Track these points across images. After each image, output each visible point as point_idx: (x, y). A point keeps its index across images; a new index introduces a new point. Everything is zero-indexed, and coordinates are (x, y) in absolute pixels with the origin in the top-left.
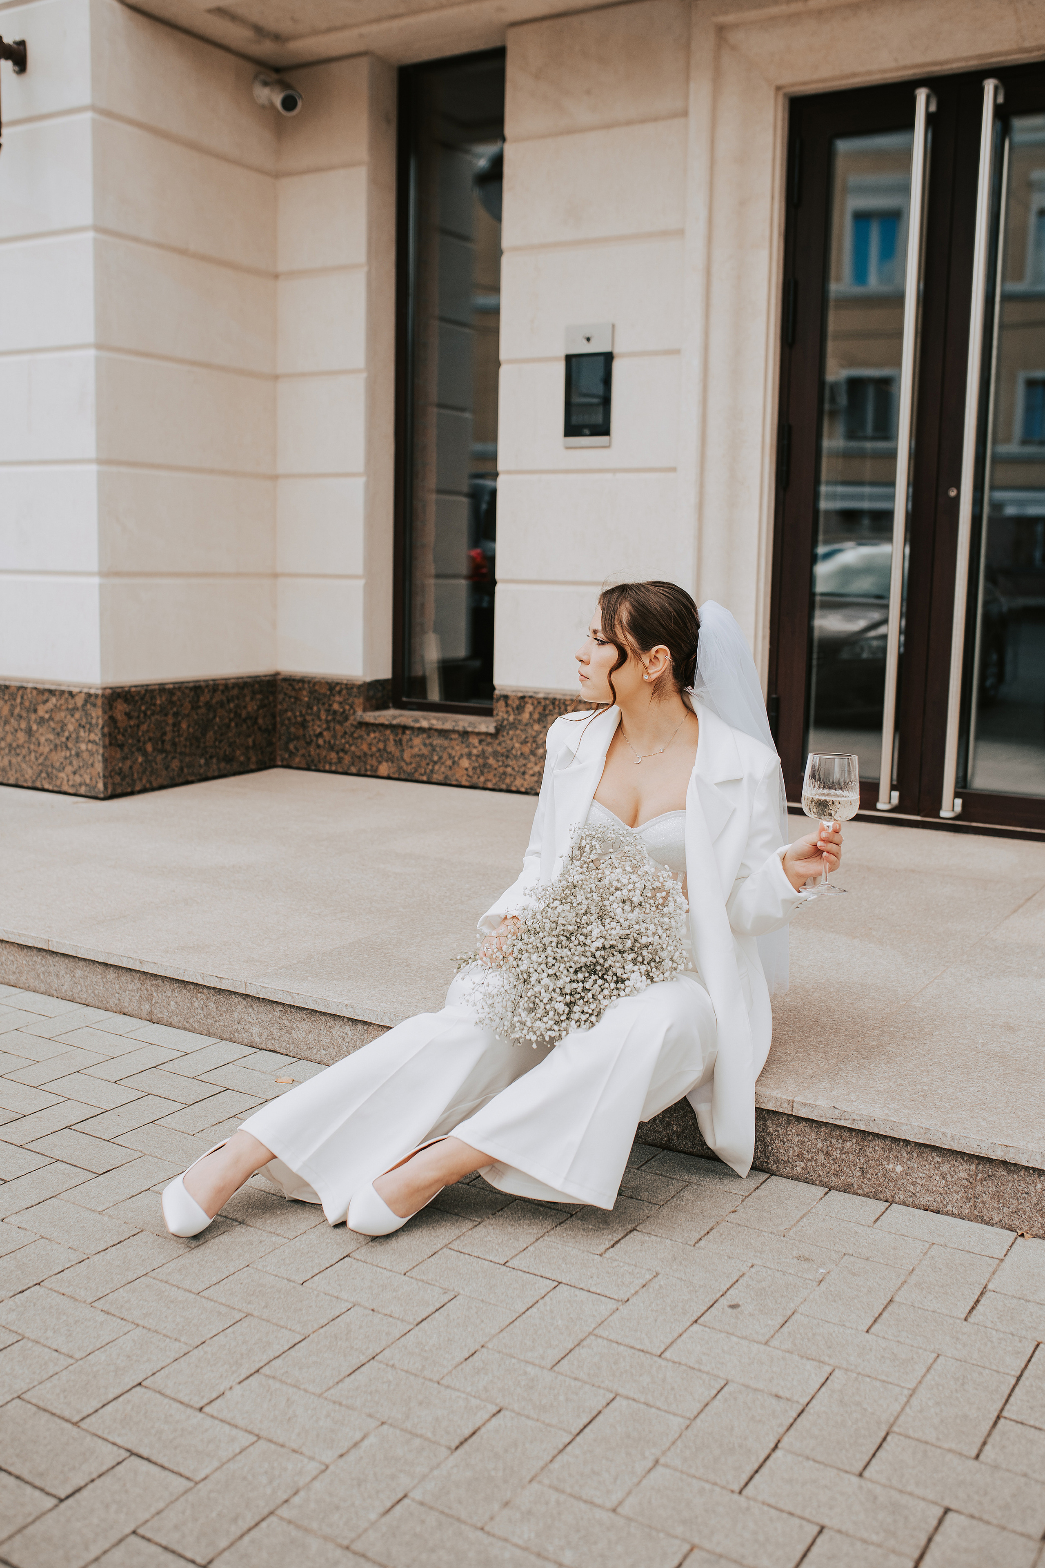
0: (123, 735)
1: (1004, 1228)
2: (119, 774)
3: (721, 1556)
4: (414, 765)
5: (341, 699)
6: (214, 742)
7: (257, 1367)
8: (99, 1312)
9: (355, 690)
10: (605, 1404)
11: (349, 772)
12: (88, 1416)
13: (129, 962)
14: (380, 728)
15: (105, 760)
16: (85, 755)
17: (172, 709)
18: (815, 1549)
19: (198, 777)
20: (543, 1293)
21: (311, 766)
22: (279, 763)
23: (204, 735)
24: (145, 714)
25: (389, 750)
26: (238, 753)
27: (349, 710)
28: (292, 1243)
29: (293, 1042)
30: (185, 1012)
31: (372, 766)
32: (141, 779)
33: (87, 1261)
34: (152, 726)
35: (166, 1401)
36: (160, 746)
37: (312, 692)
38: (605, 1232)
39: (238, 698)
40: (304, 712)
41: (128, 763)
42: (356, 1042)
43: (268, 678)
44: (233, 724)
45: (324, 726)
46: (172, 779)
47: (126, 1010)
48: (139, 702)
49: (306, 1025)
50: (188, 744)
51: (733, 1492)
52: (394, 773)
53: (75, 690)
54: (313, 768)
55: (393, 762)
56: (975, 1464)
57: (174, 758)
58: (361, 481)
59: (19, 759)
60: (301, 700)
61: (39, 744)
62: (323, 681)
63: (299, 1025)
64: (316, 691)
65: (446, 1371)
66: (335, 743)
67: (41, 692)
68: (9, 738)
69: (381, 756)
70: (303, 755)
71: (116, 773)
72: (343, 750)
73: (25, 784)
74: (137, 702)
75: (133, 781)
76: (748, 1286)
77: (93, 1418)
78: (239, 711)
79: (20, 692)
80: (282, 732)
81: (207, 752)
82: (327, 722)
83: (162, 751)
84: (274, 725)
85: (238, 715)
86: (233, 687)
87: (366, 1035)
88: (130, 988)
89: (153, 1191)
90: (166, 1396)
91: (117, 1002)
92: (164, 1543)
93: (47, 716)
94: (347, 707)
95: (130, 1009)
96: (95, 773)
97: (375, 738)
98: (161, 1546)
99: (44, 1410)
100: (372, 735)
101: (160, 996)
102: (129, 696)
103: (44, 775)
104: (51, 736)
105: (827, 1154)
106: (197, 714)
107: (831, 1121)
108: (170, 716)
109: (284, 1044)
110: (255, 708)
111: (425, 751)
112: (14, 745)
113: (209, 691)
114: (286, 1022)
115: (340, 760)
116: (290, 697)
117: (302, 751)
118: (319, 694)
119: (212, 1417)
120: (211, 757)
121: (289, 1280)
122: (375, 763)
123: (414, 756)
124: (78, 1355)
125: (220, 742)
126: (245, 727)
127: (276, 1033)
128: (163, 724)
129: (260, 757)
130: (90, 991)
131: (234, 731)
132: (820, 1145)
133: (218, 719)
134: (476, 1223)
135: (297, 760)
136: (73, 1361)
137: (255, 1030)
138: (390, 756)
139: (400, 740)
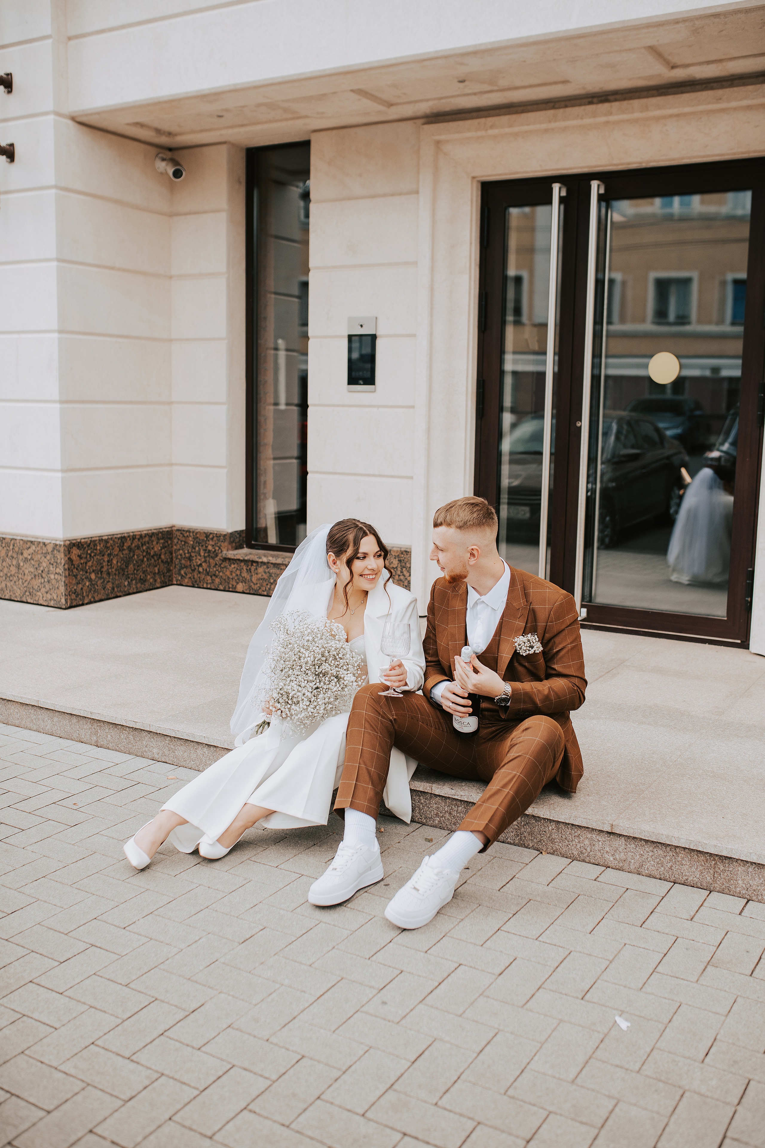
0: (77, 569)
1: (534, 849)
2: (75, 593)
3: (354, 981)
4: (258, 585)
5: (213, 543)
6: (134, 571)
7: (151, 911)
8: (75, 889)
9: (222, 537)
10: (314, 925)
11: (218, 588)
12: (71, 931)
13: (84, 713)
14: (237, 561)
15: (66, 585)
16: (54, 582)
17: (107, 551)
18: (396, 979)
19: (124, 593)
20: (294, 879)
21: (195, 584)
22: (175, 583)
23: (127, 567)
24: (90, 556)
25: (243, 575)
26: (149, 577)
27: (218, 550)
28: (171, 858)
29: (176, 758)
30: (116, 741)
31: (233, 585)
32: (88, 596)
33: (67, 867)
34: (95, 562)
35: (108, 925)
36: (99, 575)
37: (195, 538)
38: (330, 852)
39: (148, 543)
40: (190, 551)
41: (80, 586)
42: (210, 757)
43: (167, 529)
44: (145, 559)
45: (203, 560)
46: (108, 595)
47: (82, 740)
48: (87, 548)
49: (183, 748)
50: (117, 573)
51: (366, 959)
52: (246, 590)
53: (47, 542)
54: (196, 586)
55: (245, 583)
56: (481, 948)
57: (108, 582)
58: (224, 408)
59: (12, 583)
60: (188, 543)
61: (24, 574)
62: (201, 531)
63: (179, 748)
64: (197, 537)
65: (241, 913)
66: (209, 571)
67: (26, 542)
68: (6, 570)
69: (238, 579)
70: (190, 578)
71: (73, 593)
72: (214, 575)
73: (16, 599)
74: (85, 548)
75: (84, 597)
76: (396, 876)
77: (74, 932)
78: (149, 551)
79: (12, 542)
80: (177, 563)
81: (129, 578)
82: (205, 557)
83: (100, 578)
84: (172, 559)
85: (148, 553)
86: (145, 536)
87: (215, 753)
88: (85, 728)
89: (100, 834)
90: (108, 923)
91: (77, 735)
92: (108, 977)
93: (29, 557)
94: (217, 548)
95: (85, 739)
96: (59, 593)
97: (235, 568)
98: (106, 979)
99: (51, 929)
100: (233, 566)
101: (102, 732)
102: (80, 545)
103: (27, 593)
104: (32, 570)
105: (450, 813)
106: (123, 554)
107: (451, 796)
108: (106, 556)
109: (171, 758)
110: (160, 548)
111: (265, 576)
112: (9, 575)
113: (130, 539)
114: (172, 746)
115: (213, 582)
116: (181, 541)
117: (189, 575)
118: (200, 540)
119: (130, 931)
120: (132, 580)
121: (169, 875)
122: (235, 584)
123: (259, 579)
124: (65, 907)
125: (137, 571)
126: (153, 560)
127: (167, 752)
128: (102, 561)
129: (163, 579)
130: (62, 729)
131: (146, 564)
132: (446, 809)
133: (136, 557)
134: (265, 848)
135: (186, 580)
136: (63, 909)
137: (155, 751)
138: (244, 579)
139: (250, 569)
